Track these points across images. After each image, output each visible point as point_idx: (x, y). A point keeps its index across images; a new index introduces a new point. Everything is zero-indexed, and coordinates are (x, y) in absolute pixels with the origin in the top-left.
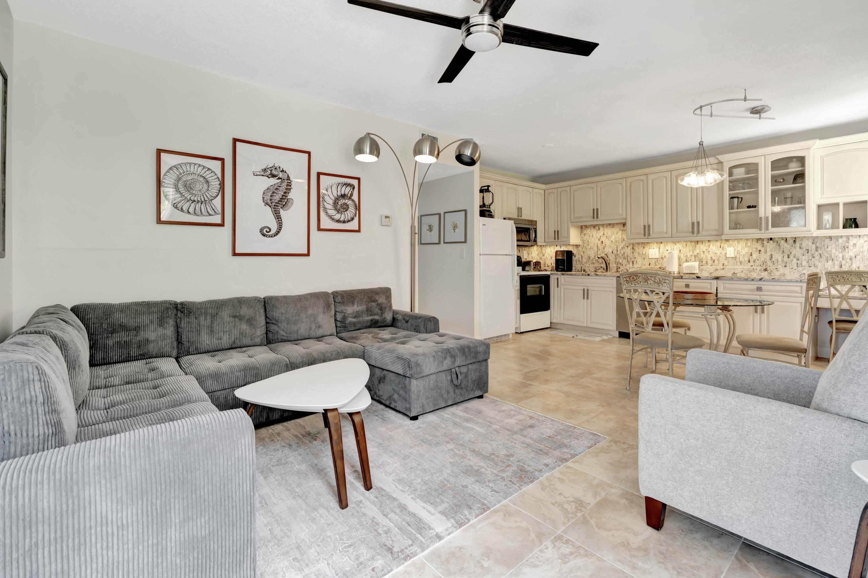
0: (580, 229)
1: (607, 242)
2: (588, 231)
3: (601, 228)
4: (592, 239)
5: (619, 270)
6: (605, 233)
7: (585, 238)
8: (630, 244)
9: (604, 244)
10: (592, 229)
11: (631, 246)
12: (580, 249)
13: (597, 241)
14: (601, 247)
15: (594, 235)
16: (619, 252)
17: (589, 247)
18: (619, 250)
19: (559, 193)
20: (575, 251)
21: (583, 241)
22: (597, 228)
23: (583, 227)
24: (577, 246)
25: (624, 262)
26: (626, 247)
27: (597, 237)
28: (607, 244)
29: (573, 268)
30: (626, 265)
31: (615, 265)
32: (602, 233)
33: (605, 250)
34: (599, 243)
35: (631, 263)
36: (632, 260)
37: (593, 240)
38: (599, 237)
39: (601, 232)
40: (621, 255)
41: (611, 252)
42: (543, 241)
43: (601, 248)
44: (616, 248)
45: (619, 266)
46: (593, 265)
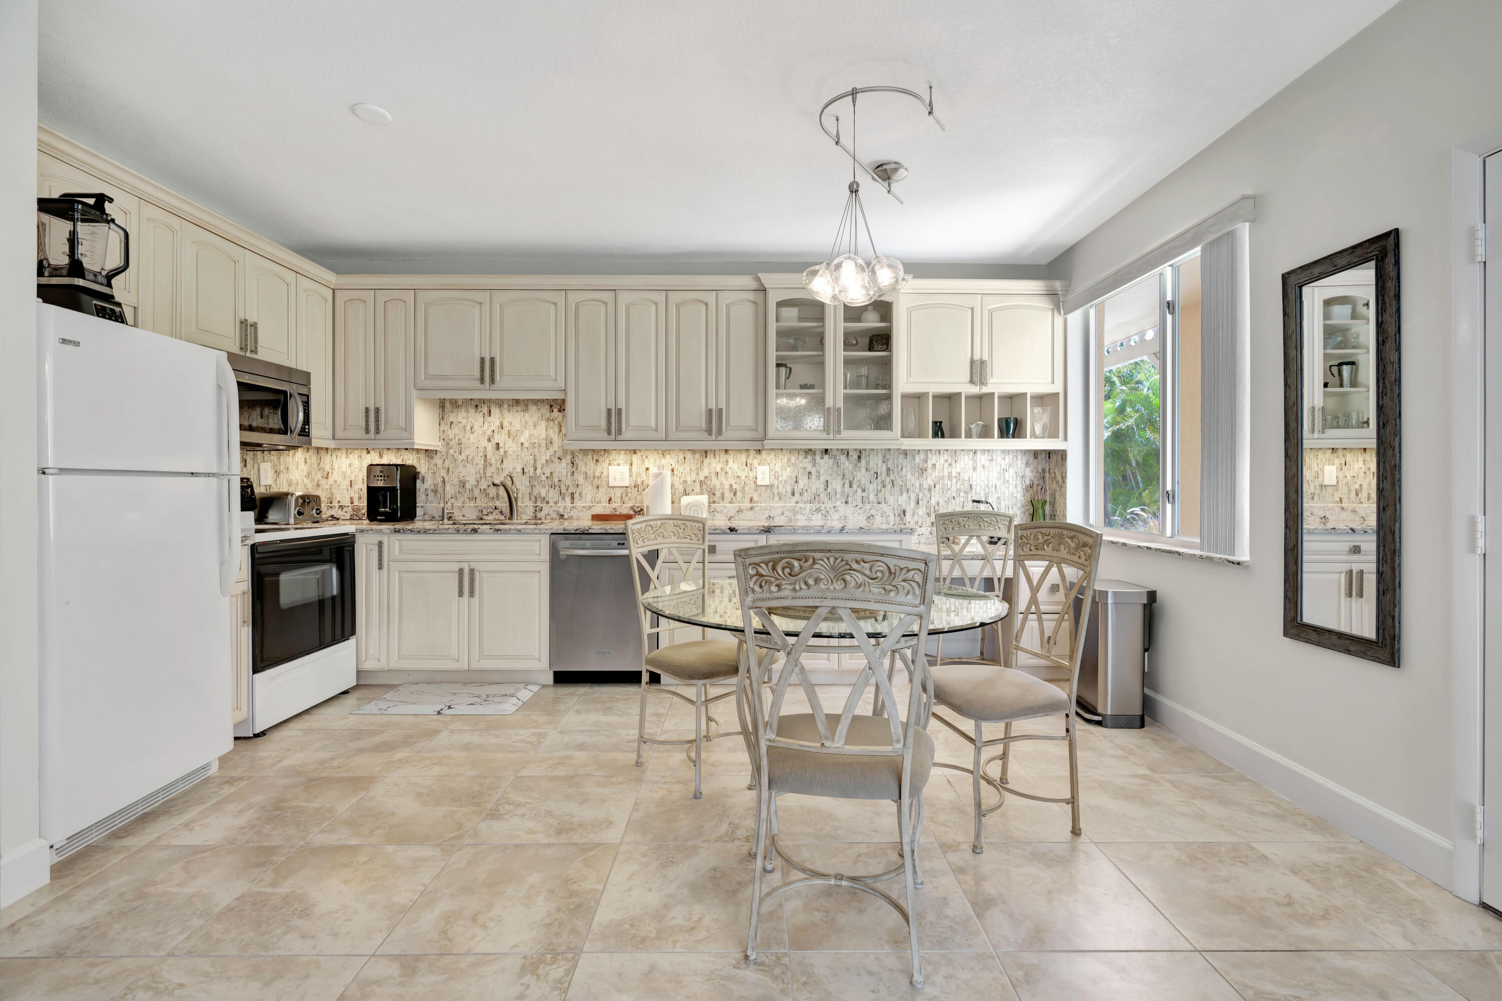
0: (437, 412)
1: (510, 446)
2: (461, 417)
3: (495, 411)
4: (472, 436)
5: (539, 515)
6: (505, 424)
7: (451, 433)
8: (565, 452)
9: (502, 451)
10: (472, 411)
11: (569, 457)
12: (437, 460)
13: (484, 443)
14: (493, 458)
15: (476, 427)
16: (539, 471)
17: (463, 457)
18: (539, 466)
19: (380, 304)
20: (422, 467)
21: (447, 443)
22: (485, 410)
23: (447, 405)
24: (429, 453)
25: (553, 495)
26: (557, 460)
27: (484, 433)
28: (510, 452)
29: (419, 511)
30: (556, 503)
31: (530, 504)
32: (497, 423)
33: (504, 466)
34: (490, 447)
35: (568, 499)
36: (570, 491)
37: (472, 440)
38: (489, 432)
39: (495, 420)
40: (543, 478)
41: (519, 470)
42: (330, 434)
43: (493, 462)
44: (532, 462)
45: (539, 504)
46: (472, 504)
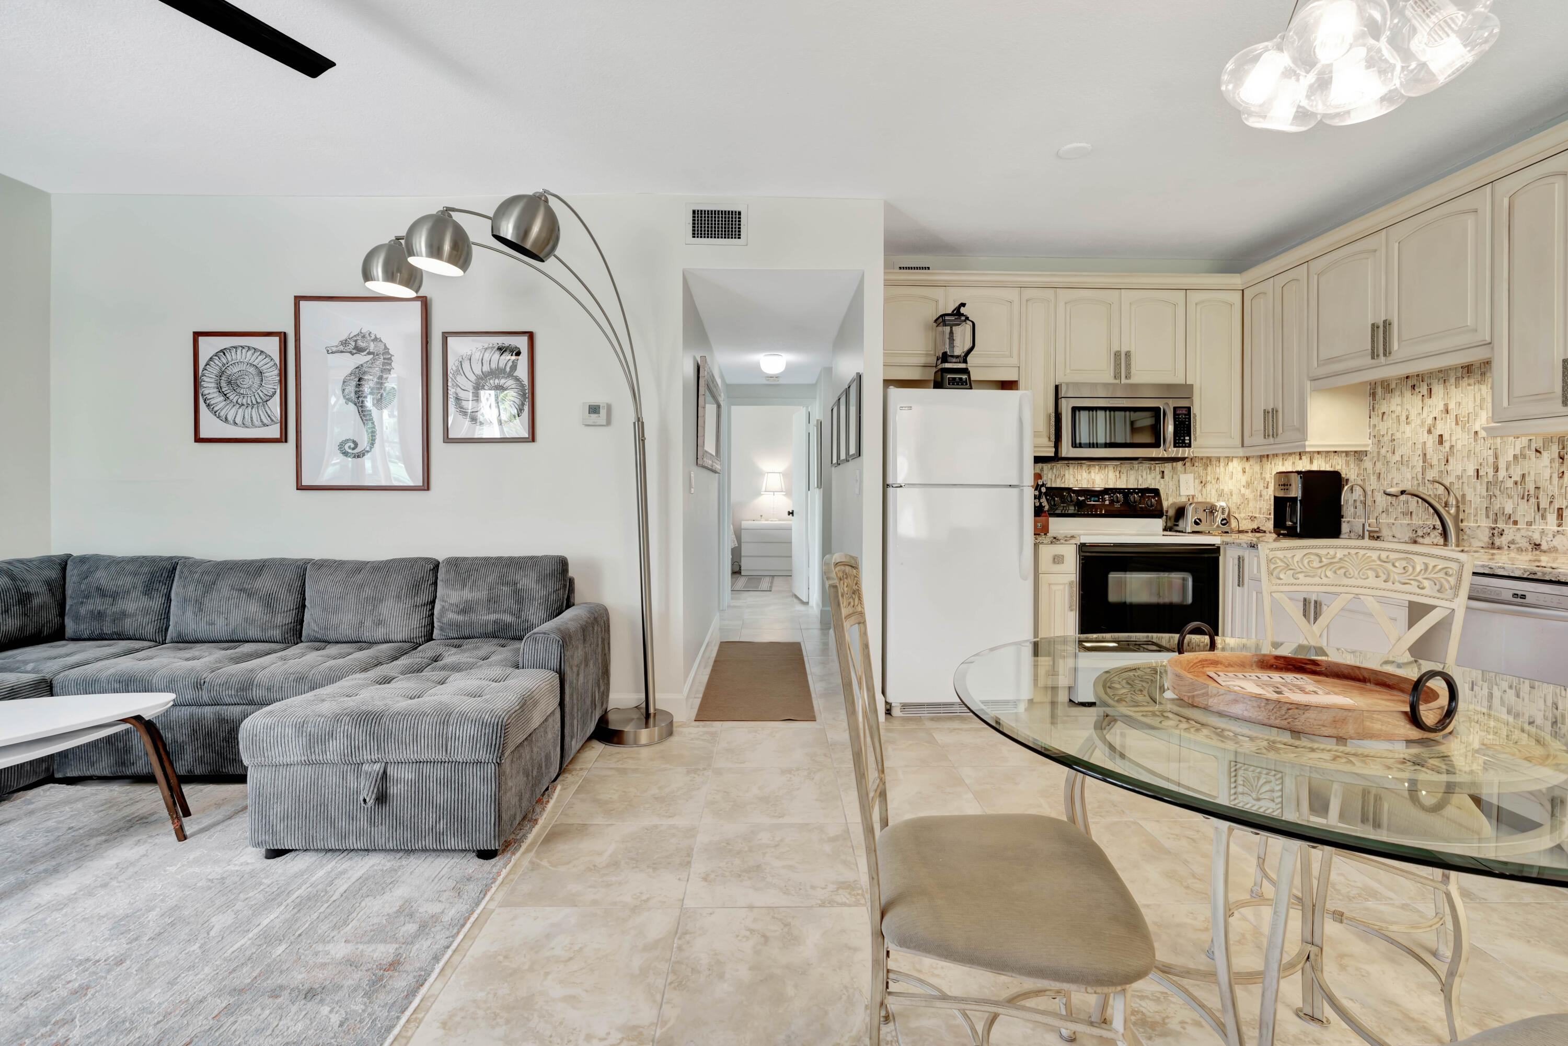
0: (1365, 403)
1: (1460, 439)
2: (1395, 405)
3: (1438, 389)
4: (1408, 429)
5: (1498, 542)
6: (1452, 406)
7: (1382, 427)
8: (1547, 441)
9: (1447, 445)
10: (1408, 394)
11: (1555, 449)
12: (1368, 463)
13: (1423, 436)
14: (1435, 457)
15: (1412, 417)
16: (1502, 474)
17: (1397, 457)
18: (1502, 465)
19: (1278, 291)
20: (1348, 470)
21: (1378, 439)
22: (1424, 390)
23: (1379, 391)
24: (1359, 455)
25: (1525, 511)
26: (1533, 454)
27: (1423, 423)
28: (1459, 446)
29: (1345, 528)
30: (1529, 524)
31: (1485, 523)
32: (1441, 407)
33: (1449, 468)
34: (1431, 441)
35: (1552, 518)
36: (1556, 505)
37: (1408, 434)
38: (1429, 421)
39: (1437, 403)
40: (1510, 484)
41: (1471, 472)
42: (1238, 441)
43: (1435, 462)
44: (1491, 460)
45: (1501, 525)
46: (1406, 521)
